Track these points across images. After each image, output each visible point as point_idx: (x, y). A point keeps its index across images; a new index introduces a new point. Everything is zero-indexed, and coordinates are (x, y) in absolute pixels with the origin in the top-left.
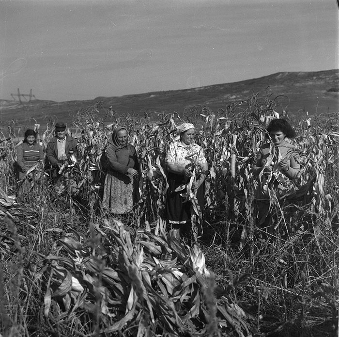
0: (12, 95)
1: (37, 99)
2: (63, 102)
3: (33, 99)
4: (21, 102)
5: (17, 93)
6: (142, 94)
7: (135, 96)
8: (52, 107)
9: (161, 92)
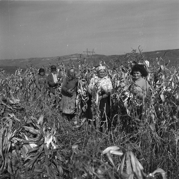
0: (84, 52)
1: (96, 54)
2: (109, 56)
3: (94, 54)
4: (88, 55)
5: (86, 51)
6: (152, 52)
7: (148, 53)
8: (103, 58)
9: (163, 51)
